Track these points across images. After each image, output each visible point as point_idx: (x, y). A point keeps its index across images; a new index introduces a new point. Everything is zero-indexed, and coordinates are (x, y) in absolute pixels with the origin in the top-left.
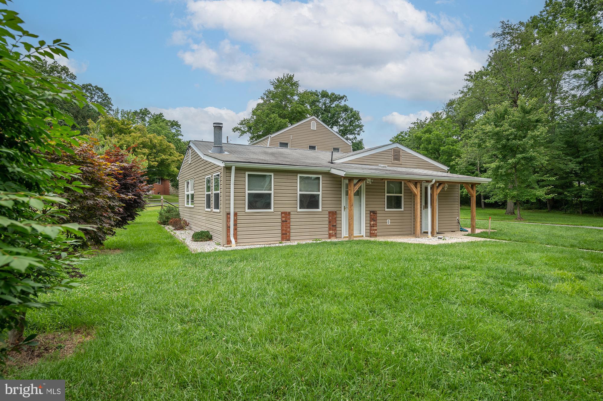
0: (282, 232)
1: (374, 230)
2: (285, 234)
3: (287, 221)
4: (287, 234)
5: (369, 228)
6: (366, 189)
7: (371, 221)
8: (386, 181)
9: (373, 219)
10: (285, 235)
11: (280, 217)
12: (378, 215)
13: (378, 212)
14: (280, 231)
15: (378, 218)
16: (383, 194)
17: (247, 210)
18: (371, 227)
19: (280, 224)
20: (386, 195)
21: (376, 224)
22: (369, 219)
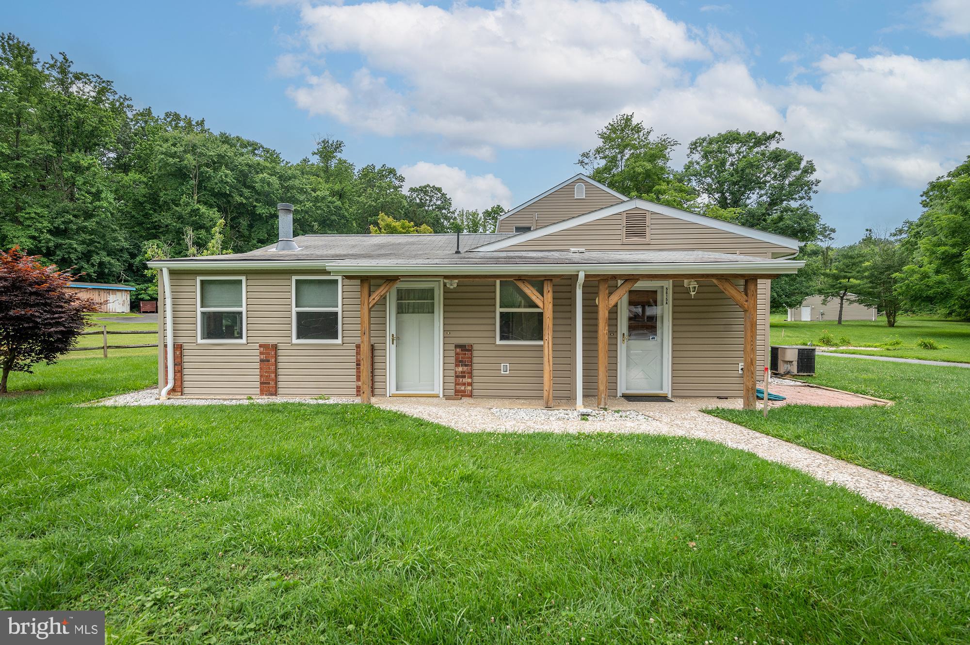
0: (261, 379)
1: (464, 384)
2: (266, 383)
3: (268, 361)
4: (269, 383)
5: (453, 379)
6: (444, 299)
7: (457, 366)
8: (498, 282)
9: (461, 361)
10: (269, 385)
11: (257, 352)
12: (475, 353)
13: (475, 347)
14: (258, 378)
15: (475, 360)
16: (491, 308)
17: (200, 341)
18: (457, 377)
19: (258, 365)
20: (499, 310)
21: (471, 373)
22: (453, 360)
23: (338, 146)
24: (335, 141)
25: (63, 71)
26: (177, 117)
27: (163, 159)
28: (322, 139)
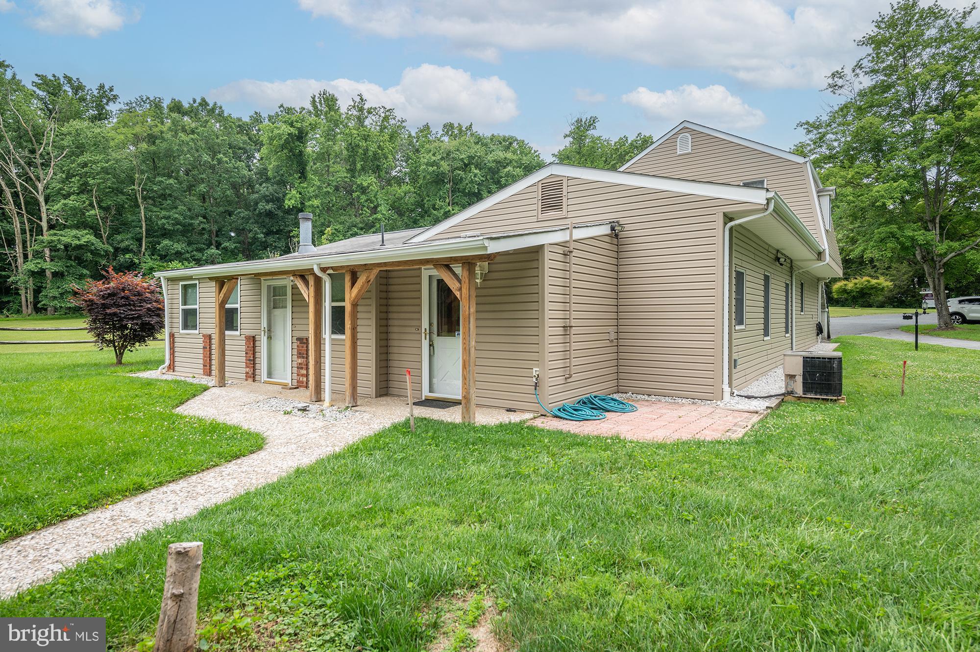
0: (203, 363)
1: (302, 375)
2: (205, 366)
3: (206, 348)
4: (207, 366)
5: (295, 370)
6: (292, 294)
7: (298, 357)
9: (300, 354)
11: (202, 341)
17: (181, 331)
18: (298, 368)
19: (202, 351)
21: (307, 365)
22: (295, 352)
23: (592, 123)
24: (589, 118)
25: (361, 110)
26: (451, 126)
27: (425, 169)
28: (576, 119)
